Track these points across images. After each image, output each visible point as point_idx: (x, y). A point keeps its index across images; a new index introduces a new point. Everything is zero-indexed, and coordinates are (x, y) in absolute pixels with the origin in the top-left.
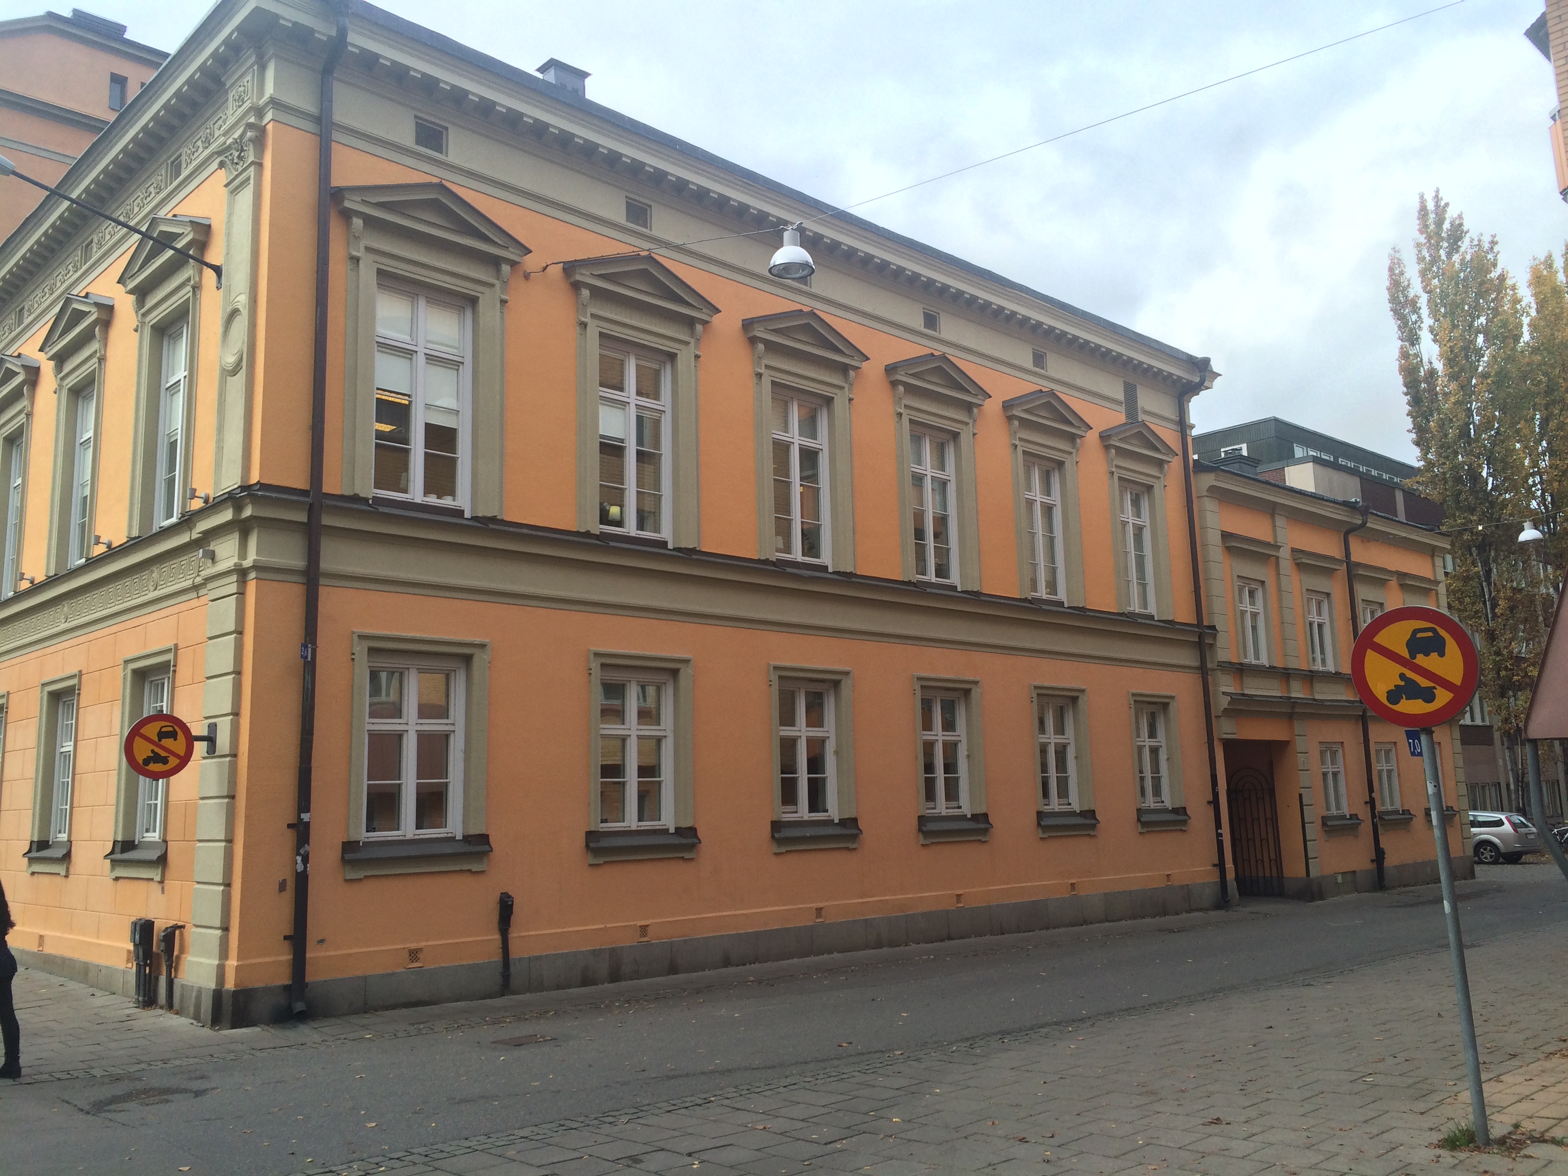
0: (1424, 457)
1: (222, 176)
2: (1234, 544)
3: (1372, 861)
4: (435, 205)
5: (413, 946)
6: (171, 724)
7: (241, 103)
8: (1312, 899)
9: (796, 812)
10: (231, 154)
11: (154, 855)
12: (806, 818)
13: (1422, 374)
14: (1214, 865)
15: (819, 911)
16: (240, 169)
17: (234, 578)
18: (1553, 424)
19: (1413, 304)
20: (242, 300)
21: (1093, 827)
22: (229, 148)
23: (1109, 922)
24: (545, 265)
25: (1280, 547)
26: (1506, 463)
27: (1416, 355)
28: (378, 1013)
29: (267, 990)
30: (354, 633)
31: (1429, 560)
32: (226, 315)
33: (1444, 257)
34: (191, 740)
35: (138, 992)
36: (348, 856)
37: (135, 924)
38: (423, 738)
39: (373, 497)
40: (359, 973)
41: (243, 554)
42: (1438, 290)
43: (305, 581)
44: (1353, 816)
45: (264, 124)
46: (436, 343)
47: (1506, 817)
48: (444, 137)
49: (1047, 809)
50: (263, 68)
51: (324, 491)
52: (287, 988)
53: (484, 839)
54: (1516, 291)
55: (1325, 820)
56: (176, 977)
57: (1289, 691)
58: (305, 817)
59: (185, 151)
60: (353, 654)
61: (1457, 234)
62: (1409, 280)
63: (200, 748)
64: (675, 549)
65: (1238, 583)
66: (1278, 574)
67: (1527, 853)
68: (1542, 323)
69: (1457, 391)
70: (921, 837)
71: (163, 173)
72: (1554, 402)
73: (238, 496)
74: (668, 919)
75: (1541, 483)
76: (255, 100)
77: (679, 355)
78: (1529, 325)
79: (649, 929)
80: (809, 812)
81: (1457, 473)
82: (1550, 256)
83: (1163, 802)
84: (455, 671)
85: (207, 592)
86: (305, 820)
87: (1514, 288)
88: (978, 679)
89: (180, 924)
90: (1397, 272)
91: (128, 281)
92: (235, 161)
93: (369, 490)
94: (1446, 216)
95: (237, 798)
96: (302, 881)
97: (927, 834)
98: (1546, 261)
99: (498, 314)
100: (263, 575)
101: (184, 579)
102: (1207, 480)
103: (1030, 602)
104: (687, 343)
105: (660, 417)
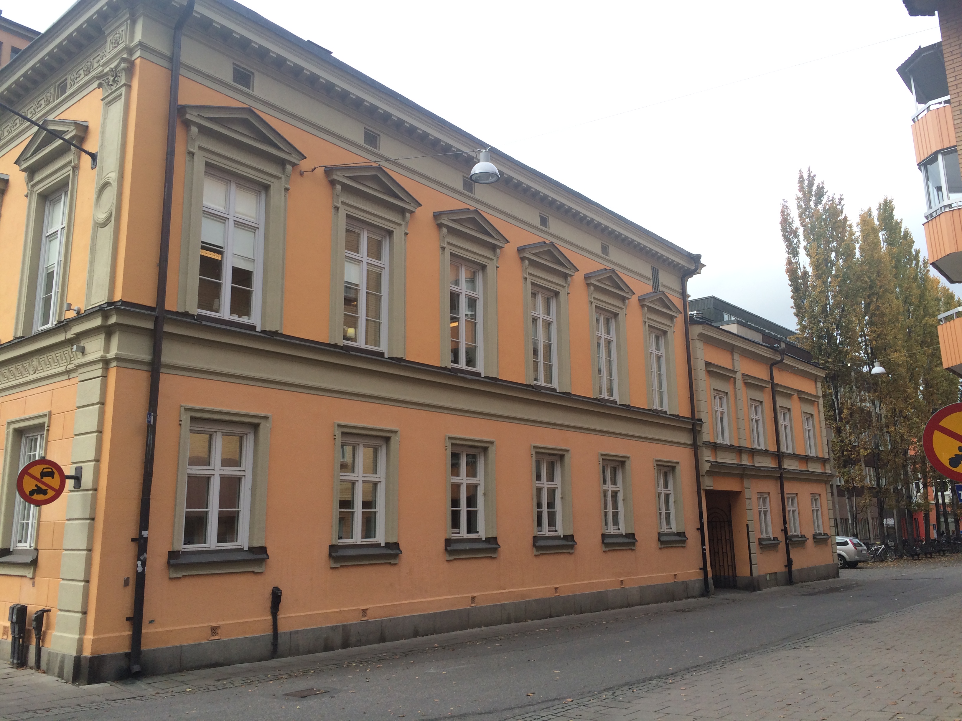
0: (800, 323)
1: (99, 93)
2: (712, 369)
3: (786, 566)
4: (245, 122)
5: (214, 624)
6: (50, 467)
7: (116, 45)
8: (754, 590)
9: (459, 533)
10: (108, 78)
11: (28, 559)
12: (465, 537)
13: (800, 274)
14: (701, 569)
15: (473, 598)
16: (114, 89)
17: (100, 365)
18: (872, 307)
19: (795, 233)
20: (113, 176)
21: (633, 544)
22: (107, 74)
23: (642, 605)
24: (313, 167)
25: (737, 372)
26: (848, 328)
27: (796, 263)
28: (189, 672)
29: (113, 657)
30: (181, 406)
31: (814, 384)
32: (100, 186)
33: (813, 206)
34: (64, 478)
35: (13, 657)
36: (172, 562)
37: (12, 608)
38: (224, 480)
39: (198, 314)
40: (177, 644)
41: (107, 349)
42: (809, 225)
43: (151, 370)
44: (775, 539)
45: (133, 59)
46: (243, 214)
47: (850, 540)
48: (251, 78)
49: (607, 532)
50: (134, 22)
51: (166, 309)
52: (127, 655)
53: (263, 550)
54: (852, 228)
55: (760, 541)
56: (43, 646)
57: (741, 460)
58: (145, 534)
59: (69, 76)
60: (181, 421)
61: (820, 193)
62: (793, 219)
63: (69, 484)
64: (389, 358)
65: (713, 393)
66: (735, 389)
67: (861, 562)
68: (868, 248)
69: (820, 285)
70: (535, 549)
71: (52, 91)
72: (873, 294)
73: (106, 309)
74: (380, 605)
75: (865, 341)
76: (127, 43)
77: (395, 232)
78: (860, 248)
79: (368, 612)
80: (467, 533)
81: (821, 333)
82: (870, 210)
83: (671, 529)
84: (247, 434)
85: (78, 375)
86: (144, 536)
87: (850, 226)
88: (569, 448)
89: (47, 608)
90: (785, 213)
91: (22, 163)
92: (111, 83)
93: (195, 310)
94: (815, 182)
95: (96, 519)
96: (140, 579)
97: (538, 548)
98: (868, 212)
99: (283, 198)
100: (121, 364)
101: (58, 366)
102: (696, 330)
103: (599, 400)
104: (400, 225)
105: (381, 272)
